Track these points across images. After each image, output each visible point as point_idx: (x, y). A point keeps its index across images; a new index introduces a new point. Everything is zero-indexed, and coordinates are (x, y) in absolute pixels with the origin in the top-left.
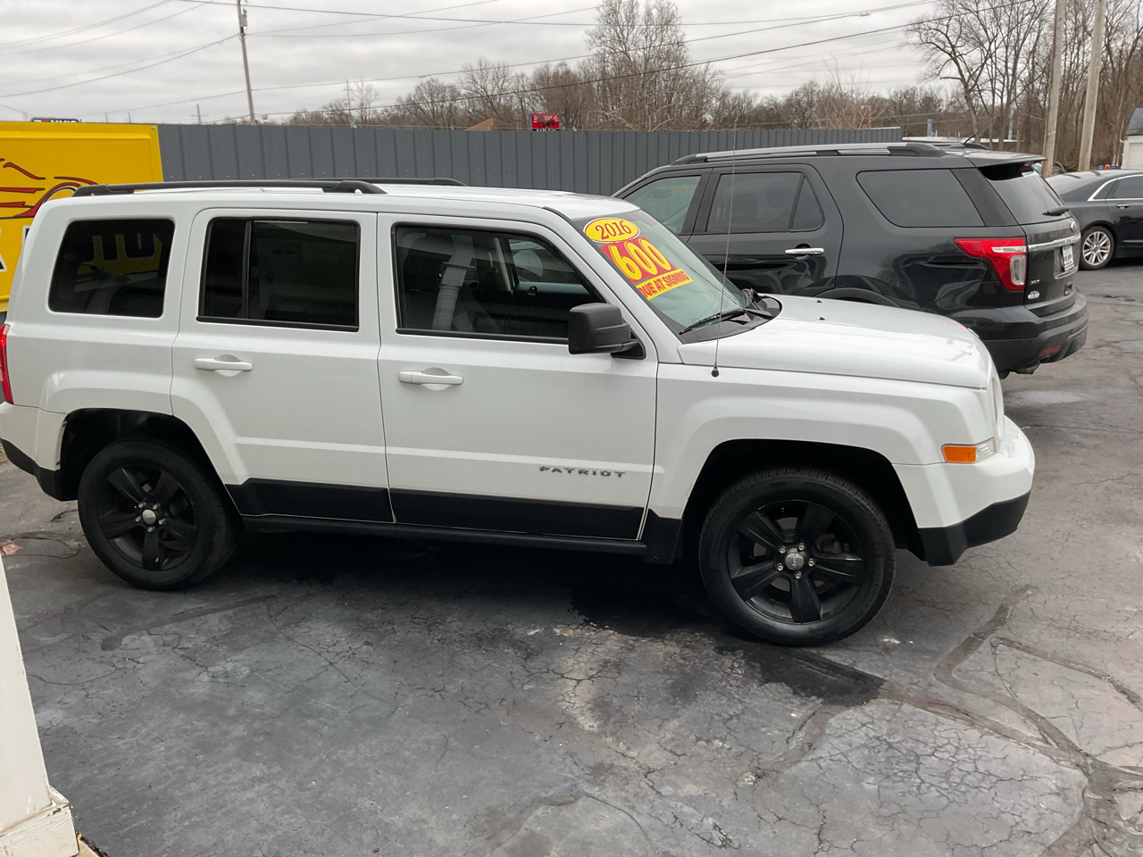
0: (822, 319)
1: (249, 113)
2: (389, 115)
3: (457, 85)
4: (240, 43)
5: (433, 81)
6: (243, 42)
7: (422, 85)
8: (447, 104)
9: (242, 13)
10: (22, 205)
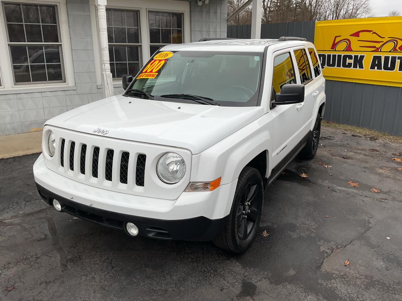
10: (374, 47)
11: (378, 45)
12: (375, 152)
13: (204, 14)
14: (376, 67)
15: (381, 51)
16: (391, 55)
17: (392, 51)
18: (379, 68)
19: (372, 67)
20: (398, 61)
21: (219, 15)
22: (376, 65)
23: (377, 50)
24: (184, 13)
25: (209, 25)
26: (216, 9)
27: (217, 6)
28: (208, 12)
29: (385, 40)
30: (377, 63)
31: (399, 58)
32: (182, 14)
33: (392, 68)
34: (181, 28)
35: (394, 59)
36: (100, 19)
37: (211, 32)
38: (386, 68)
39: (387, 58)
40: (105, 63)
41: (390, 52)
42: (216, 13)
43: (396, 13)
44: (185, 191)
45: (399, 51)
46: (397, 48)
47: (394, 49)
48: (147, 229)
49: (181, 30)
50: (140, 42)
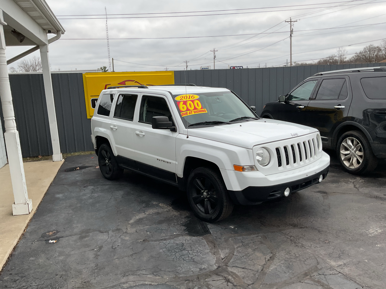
0: (241, 126)
1: (290, 62)
2: (354, 59)
3: (380, 47)
4: (290, 39)
5: (371, 45)
6: (291, 39)
7: (366, 47)
8: (376, 54)
9: (292, 30)
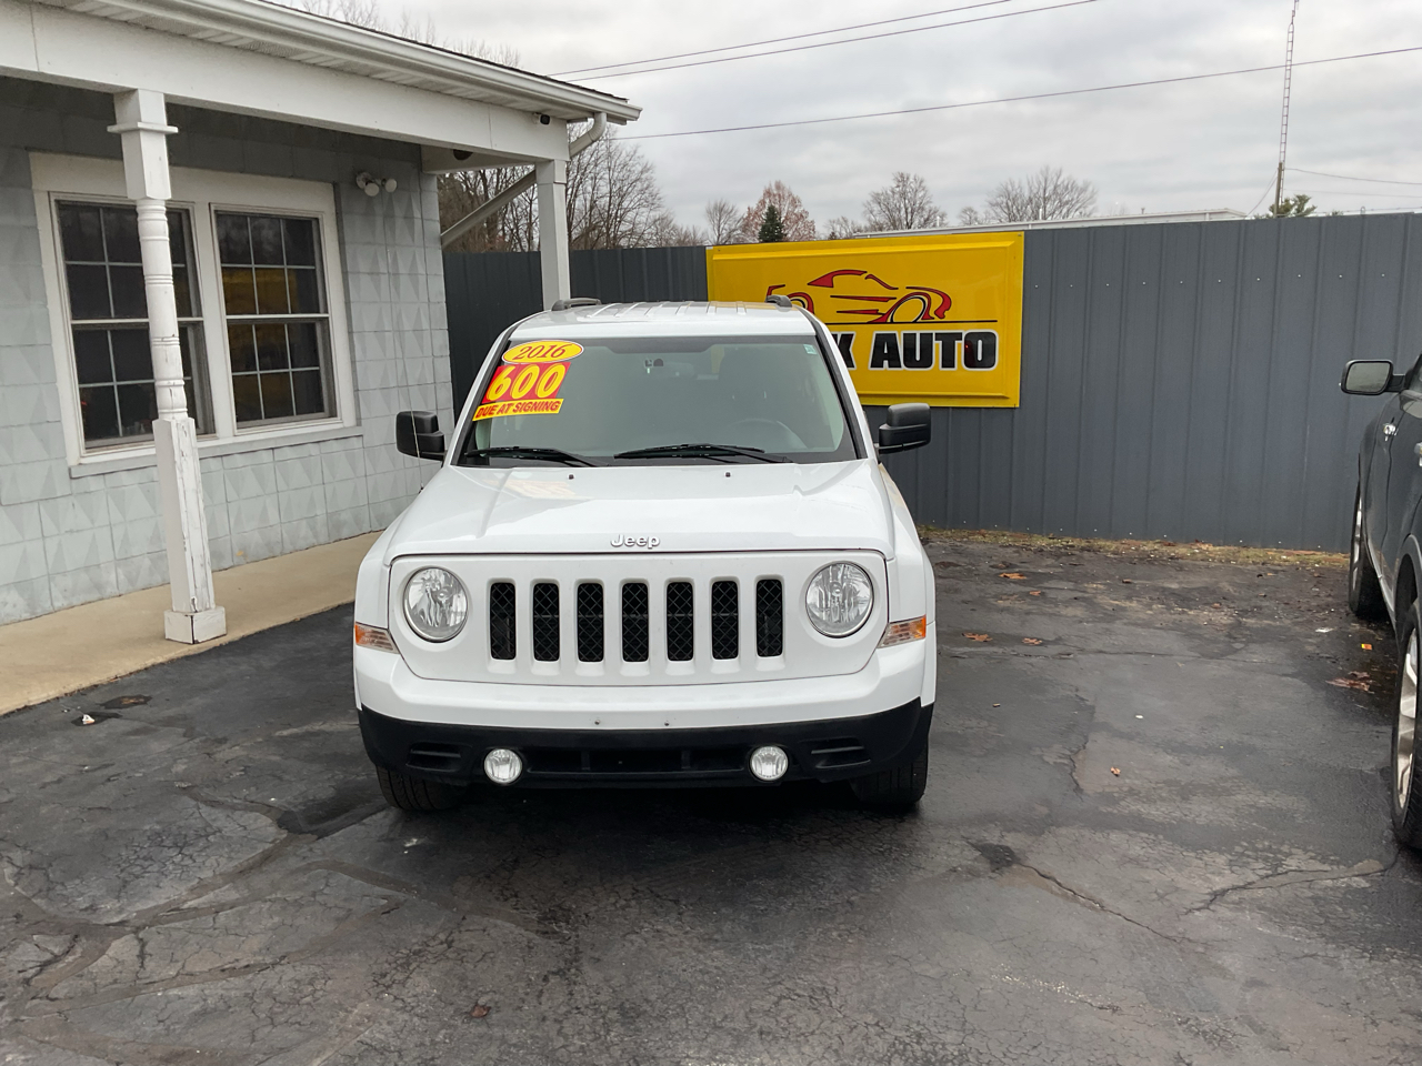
10: (875, 312)
11: (883, 308)
12: (951, 568)
13: (379, 221)
14: (886, 362)
15: (892, 322)
16: (918, 330)
17: (920, 320)
18: (894, 363)
19: (876, 363)
20: (937, 345)
21: (418, 223)
22: (886, 357)
23: (883, 320)
24: (320, 217)
25: (395, 255)
26: (410, 206)
27: (410, 199)
28: (389, 216)
29: (899, 295)
30: (886, 351)
31: (939, 336)
32: (314, 223)
33: (926, 361)
34: (314, 264)
35: (927, 339)
36: (150, 243)
37: (401, 277)
38: (910, 362)
39: (909, 338)
40: (174, 386)
41: (915, 322)
42: (409, 218)
43: (726, 208)
44: (878, 646)
45: (937, 319)
46: (932, 314)
47: (925, 316)
48: (813, 752)
49: (314, 270)
50: (194, 312)
